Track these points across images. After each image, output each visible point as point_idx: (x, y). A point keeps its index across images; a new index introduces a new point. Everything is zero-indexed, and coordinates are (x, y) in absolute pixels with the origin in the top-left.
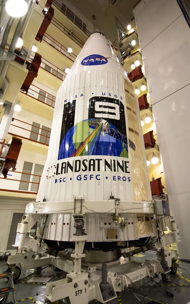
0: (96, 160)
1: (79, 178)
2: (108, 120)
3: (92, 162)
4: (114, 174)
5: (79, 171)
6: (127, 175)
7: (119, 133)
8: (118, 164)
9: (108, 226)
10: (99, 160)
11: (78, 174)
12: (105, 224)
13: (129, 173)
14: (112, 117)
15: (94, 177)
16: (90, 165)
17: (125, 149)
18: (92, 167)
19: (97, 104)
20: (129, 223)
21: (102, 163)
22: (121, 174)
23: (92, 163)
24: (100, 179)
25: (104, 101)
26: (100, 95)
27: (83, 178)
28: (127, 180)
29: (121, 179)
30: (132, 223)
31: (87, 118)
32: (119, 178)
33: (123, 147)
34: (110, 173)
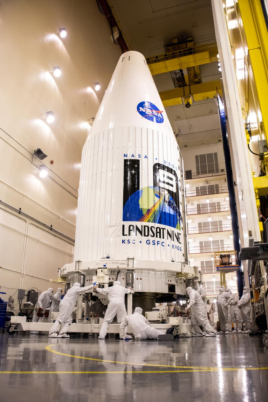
0: (162, 228)
1: (148, 242)
3: (158, 229)
5: (148, 235)
8: (176, 235)
11: (147, 238)
13: (181, 243)
15: (160, 243)
16: (157, 232)
18: (158, 234)
21: (165, 232)
22: (177, 244)
23: (158, 231)
24: (164, 246)
27: (152, 243)
29: (177, 248)
32: (176, 246)
34: (170, 242)
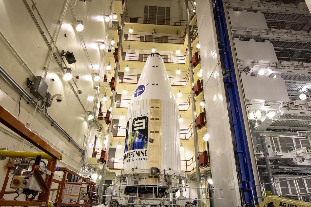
1: (128, 161)
2: (139, 130)
4: (139, 157)
5: (128, 158)
6: (145, 157)
7: (144, 136)
8: (142, 152)
9: (135, 179)
10: (134, 152)
12: (134, 179)
13: (147, 156)
14: (141, 128)
15: (132, 160)
17: (146, 144)
18: (132, 155)
19: (136, 122)
20: (144, 178)
21: (135, 153)
22: (142, 157)
23: (132, 153)
24: (134, 161)
25: (138, 120)
26: (136, 117)
28: (145, 159)
29: (142, 159)
30: (145, 178)
31: (131, 131)
32: (141, 159)
33: (145, 143)
34: (137, 157)
